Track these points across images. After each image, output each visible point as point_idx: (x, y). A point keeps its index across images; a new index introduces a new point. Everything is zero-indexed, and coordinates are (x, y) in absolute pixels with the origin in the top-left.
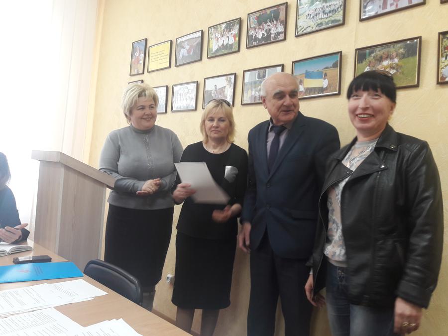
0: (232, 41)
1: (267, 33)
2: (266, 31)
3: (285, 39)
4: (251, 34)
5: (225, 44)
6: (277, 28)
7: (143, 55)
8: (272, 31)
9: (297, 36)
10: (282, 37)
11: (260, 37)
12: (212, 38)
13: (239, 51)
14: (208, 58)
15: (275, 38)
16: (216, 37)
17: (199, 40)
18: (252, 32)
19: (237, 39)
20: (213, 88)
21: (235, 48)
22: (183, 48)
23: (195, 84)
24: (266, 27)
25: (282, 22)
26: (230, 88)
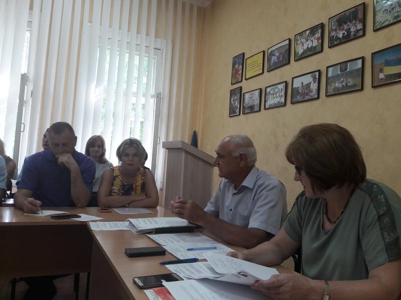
0: (315, 43)
1: (347, 32)
2: (346, 30)
3: (364, 35)
5: (310, 46)
6: (356, 26)
7: (241, 66)
8: (352, 30)
9: (375, 31)
10: (361, 33)
11: (341, 36)
12: (298, 44)
13: (322, 51)
14: (295, 61)
15: (355, 35)
16: (302, 42)
17: (288, 46)
18: (333, 34)
19: (320, 41)
20: (300, 85)
21: (319, 49)
22: (274, 55)
23: (284, 84)
24: (346, 27)
25: (360, 21)
26: (315, 83)
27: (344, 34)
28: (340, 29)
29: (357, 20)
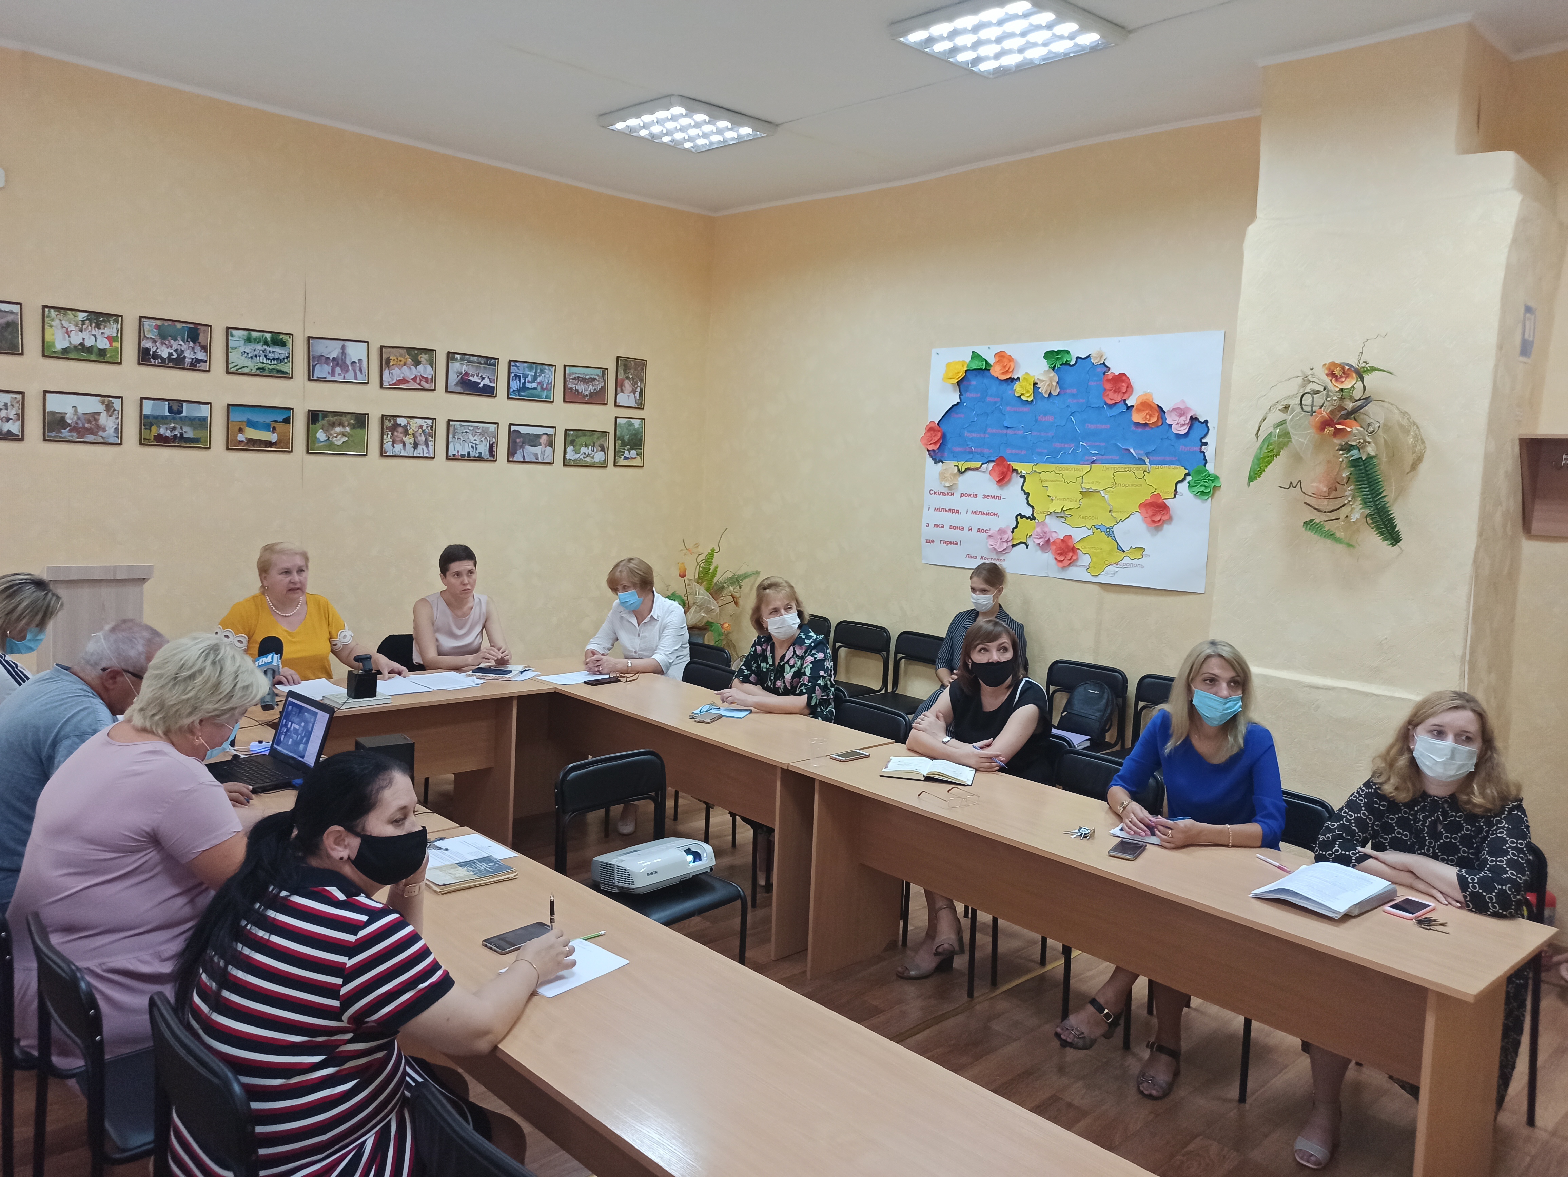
0: (103, 344)
1: (177, 354)
2: (176, 350)
3: (209, 370)
4: (147, 346)
5: (88, 344)
6: (194, 352)
8: (187, 354)
9: (228, 373)
10: (204, 366)
11: (165, 355)
12: (51, 326)
13: (118, 363)
14: (37, 355)
15: (191, 364)
16: (63, 327)
17: (15, 317)
18: (147, 344)
19: (116, 345)
20: (69, 410)
24: (175, 345)
25: (204, 348)
26: (110, 416)
27: (170, 354)
28: (163, 344)
29: (198, 344)
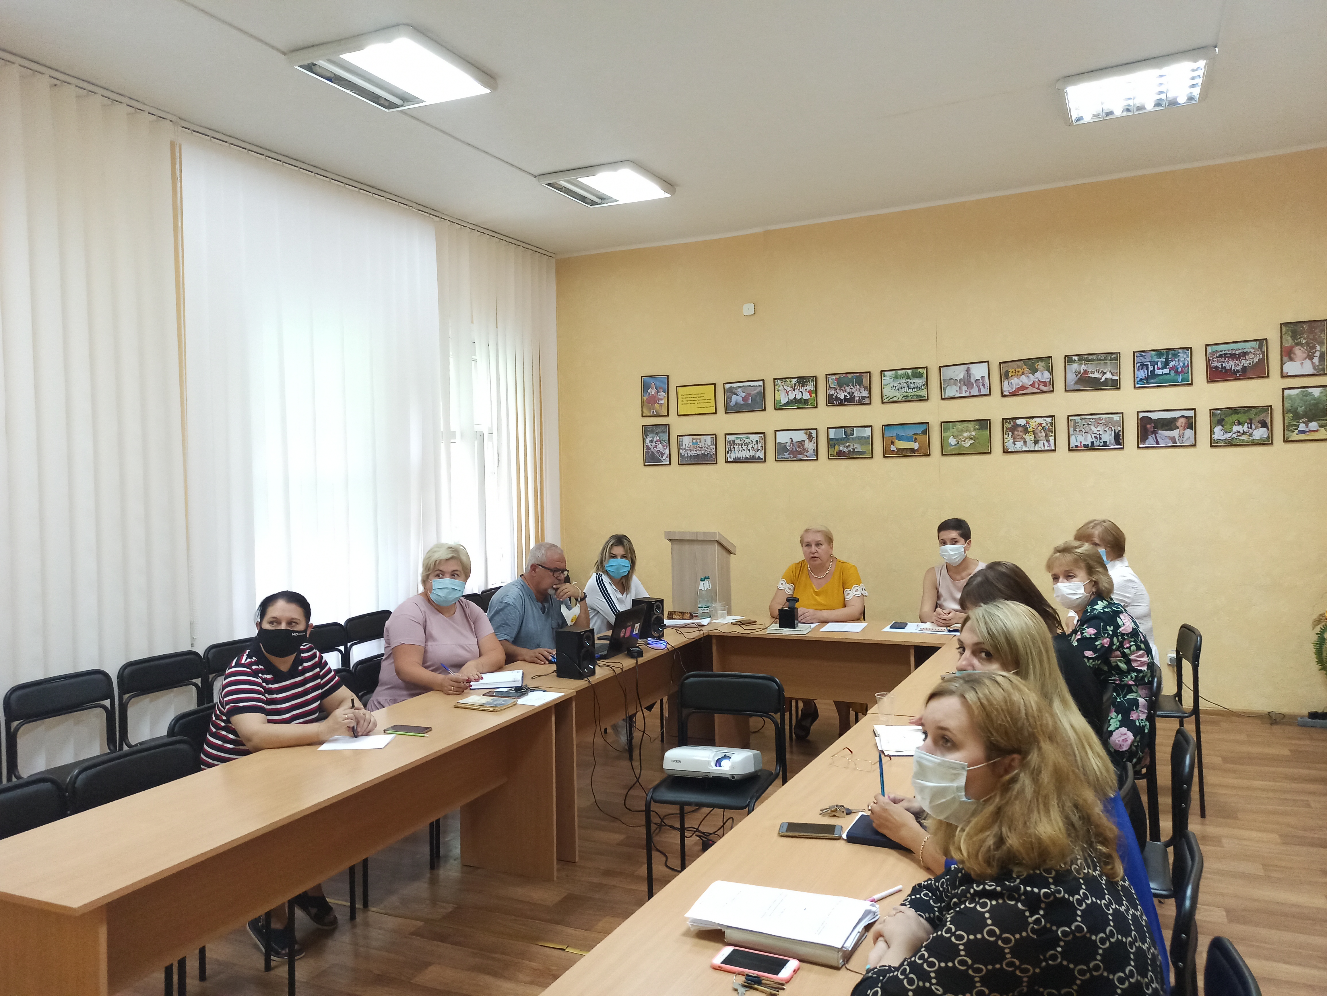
0: (806, 396)
1: (850, 395)
2: (848, 393)
3: (870, 403)
4: (831, 393)
5: (798, 397)
6: (861, 392)
7: (663, 394)
8: (856, 394)
9: (883, 403)
10: (867, 401)
11: (842, 397)
12: (778, 390)
13: (816, 407)
14: (773, 409)
15: (859, 401)
16: (784, 390)
17: (760, 388)
19: (814, 395)
20: (787, 441)
21: (812, 404)
22: (736, 394)
23: (760, 436)
24: (848, 389)
25: (866, 388)
26: (811, 442)
27: (846, 396)
28: (840, 390)
29: (862, 386)
